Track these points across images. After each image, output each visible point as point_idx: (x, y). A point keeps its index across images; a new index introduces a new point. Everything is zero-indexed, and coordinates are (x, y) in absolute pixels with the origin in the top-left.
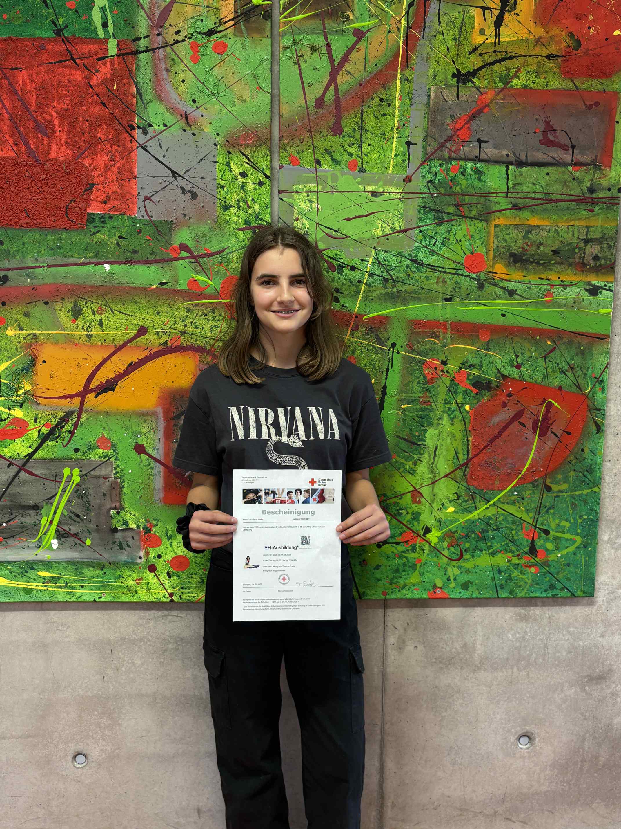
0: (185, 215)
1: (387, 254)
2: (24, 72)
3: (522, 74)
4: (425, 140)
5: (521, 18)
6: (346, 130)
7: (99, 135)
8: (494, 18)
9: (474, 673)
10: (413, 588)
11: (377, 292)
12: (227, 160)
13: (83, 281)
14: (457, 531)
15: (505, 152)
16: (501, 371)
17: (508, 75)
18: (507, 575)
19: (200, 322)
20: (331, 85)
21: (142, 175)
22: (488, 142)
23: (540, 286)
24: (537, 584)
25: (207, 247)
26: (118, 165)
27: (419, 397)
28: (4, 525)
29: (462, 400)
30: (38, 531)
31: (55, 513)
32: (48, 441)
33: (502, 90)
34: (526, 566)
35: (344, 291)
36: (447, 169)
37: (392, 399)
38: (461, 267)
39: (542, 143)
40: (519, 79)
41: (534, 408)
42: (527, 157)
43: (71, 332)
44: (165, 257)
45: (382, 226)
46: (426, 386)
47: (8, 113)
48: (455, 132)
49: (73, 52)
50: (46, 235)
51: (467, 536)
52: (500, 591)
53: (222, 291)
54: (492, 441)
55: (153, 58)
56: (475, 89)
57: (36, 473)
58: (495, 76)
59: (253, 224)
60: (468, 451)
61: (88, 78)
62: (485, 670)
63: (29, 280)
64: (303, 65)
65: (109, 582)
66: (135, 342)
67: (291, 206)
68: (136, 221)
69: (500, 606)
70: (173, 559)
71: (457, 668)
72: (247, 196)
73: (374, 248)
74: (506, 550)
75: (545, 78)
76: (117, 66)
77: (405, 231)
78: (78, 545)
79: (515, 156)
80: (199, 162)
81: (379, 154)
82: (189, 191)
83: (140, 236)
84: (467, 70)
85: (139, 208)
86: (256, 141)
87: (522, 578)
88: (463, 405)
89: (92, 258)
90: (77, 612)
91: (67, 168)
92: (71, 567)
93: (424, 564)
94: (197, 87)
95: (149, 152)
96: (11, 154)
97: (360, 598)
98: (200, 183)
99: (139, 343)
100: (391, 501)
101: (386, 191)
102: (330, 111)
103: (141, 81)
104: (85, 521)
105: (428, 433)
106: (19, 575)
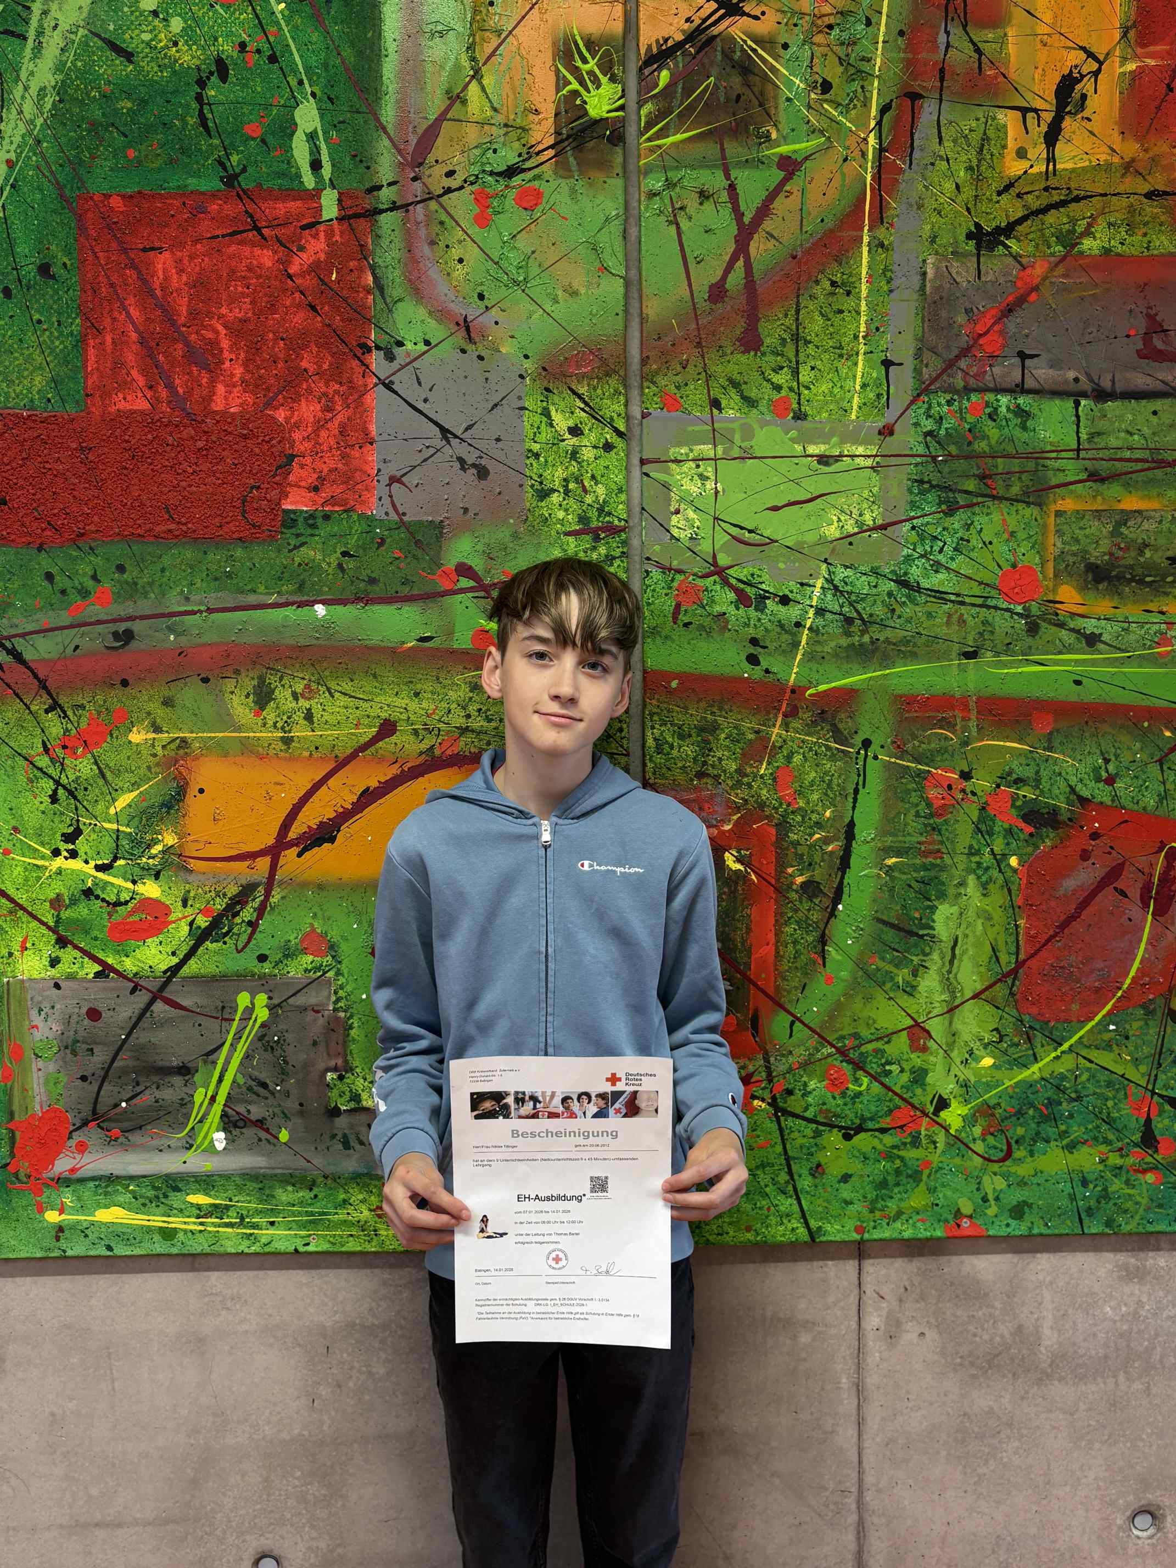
0: (466, 510)
1: (849, 572)
2: (167, 255)
3: (1100, 229)
4: (918, 355)
5: (1095, 126)
6: (768, 341)
7: (304, 364)
8: (1044, 128)
9: (1039, 1385)
10: (916, 1218)
11: (833, 644)
12: (545, 404)
13: (275, 638)
14: (999, 1104)
15: (1071, 375)
16: (1078, 789)
17: (1073, 231)
18: (1099, 1188)
20: (738, 260)
21: (385, 436)
22: (1038, 356)
23: (1147, 626)
24: (1160, 1206)
25: (508, 569)
26: (339, 418)
27: (919, 843)
28: (124, 1105)
29: (1002, 846)
30: (188, 1116)
31: (220, 1080)
32: (208, 943)
33: (1063, 259)
34: (1138, 1171)
35: (767, 644)
36: (961, 410)
37: (866, 848)
38: (994, 593)
39: (1141, 355)
40: (1095, 238)
41: (1142, 861)
42: (1113, 381)
43: (252, 735)
44: (429, 589)
45: (839, 520)
46: (931, 821)
47: (137, 330)
48: (976, 340)
49: (257, 216)
50: (205, 553)
51: (1019, 1114)
52: (1086, 1221)
54: (1063, 926)
55: (405, 221)
56: (1011, 259)
57: (185, 1003)
58: (1047, 233)
59: (594, 524)
60: (1018, 946)
61: (286, 263)
62: (1061, 1379)
63: (172, 637)
64: (684, 225)
65: (324, 1214)
66: (372, 749)
67: (666, 487)
68: (375, 523)
69: (1087, 1251)
71: (1004, 1376)
72: (583, 471)
73: (826, 561)
74: (1096, 1139)
75: (1145, 235)
76: (337, 238)
77: (883, 527)
78: (264, 1142)
79: (1091, 380)
80: (492, 409)
81: (831, 385)
82: (474, 465)
83: (382, 550)
84: (994, 225)
85: (380, 499)
86: (598, 368)
87: (1129, 1195)
88: (1005, 856)
89: (291, 593)
90: (261, 1273)
91: (244, 426)
92: (251, 1185)
93: (936, 1172)
94: (488, 271)
95: (396, 393)
96: (142, 405)
97: (813, 1240)
98: (494, 449)
99: (381, 752)
100: (870, 1047)
101: (846, 453)
102: (736, 307)
103: (382, 264)
104: (277, 1095)
105: (938, 912)
106: (151, 1202)
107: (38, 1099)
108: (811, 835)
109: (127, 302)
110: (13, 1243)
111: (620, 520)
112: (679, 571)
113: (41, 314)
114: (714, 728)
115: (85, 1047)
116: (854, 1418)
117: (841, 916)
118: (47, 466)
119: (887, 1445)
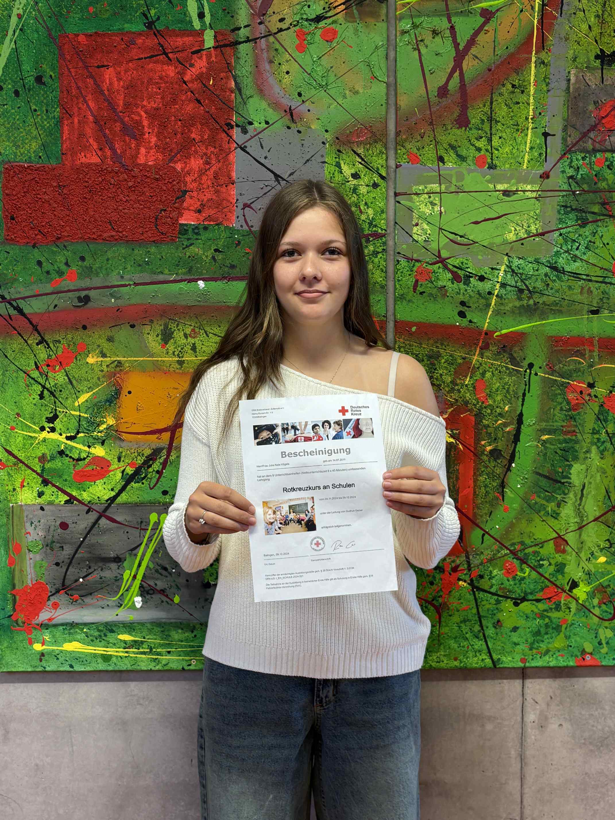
1: (521, 261)
2: (111, 69)
4: (565, 129)
6: (473, 121)
7: (193, 136)
10: (557, 654)
11: (511, 305)
12: (337, 160)
13: (174, 301)
14: (609, 586)
20: (455, 71)
21: (241, 180)
26: (214, 169)
27: (562, 426)
28: (81, 580)
30: (119, 587)
31: (139, 565)
32: (133, 483)
35: (471, 305)
36: (590, 163)
37: (530, 429)
38: (610, 274)
43: (160, 359)
45: (515, 230)
46: (570, 413)
47: (93, 115)
48: (600, 121)
49: (165, 46)
50: (133, 250)
55: (254, 48)
57: (119, 519)
59: (367, 232)
61: (182, 74)
63: (113, 300)
64: (423, 50)
67: (410, 209)
68: (235, 232)
71: (611, 751)
72: (360, 200)
73: (507, 254)
76: (214, 59)
77: (542, 234)
78: (165, 603)
80: (306, 163)
81: (511, 147)
83: (238, 248)
85: (238, 217)
86: (370, 138)
88: (614, 434)
89: (184, 274)
90: (161, 683)
91: (157, 173)
92: (157, 629)
93: (570, 626)
94: (304, 79)
95: (248, 153)
96: (95, 160)
97: (495, 666)
100: (530, 550)
101: (520, 189)
102: (454, 101)
103: (240, 75)
104: (173, 575)
105: (573, 468)
106: (97, 639)
107: (29, 577)
108: (496, 421)
109: (87, 98)
110: (15, 662)
111: (382, 229)
112: (418, 261)
113: (36, 106)
114: (438, 356)
115: (58, 545)
116: (519, 775)
117: (514, 471)
118: (38, 196)
119: (539, 791)
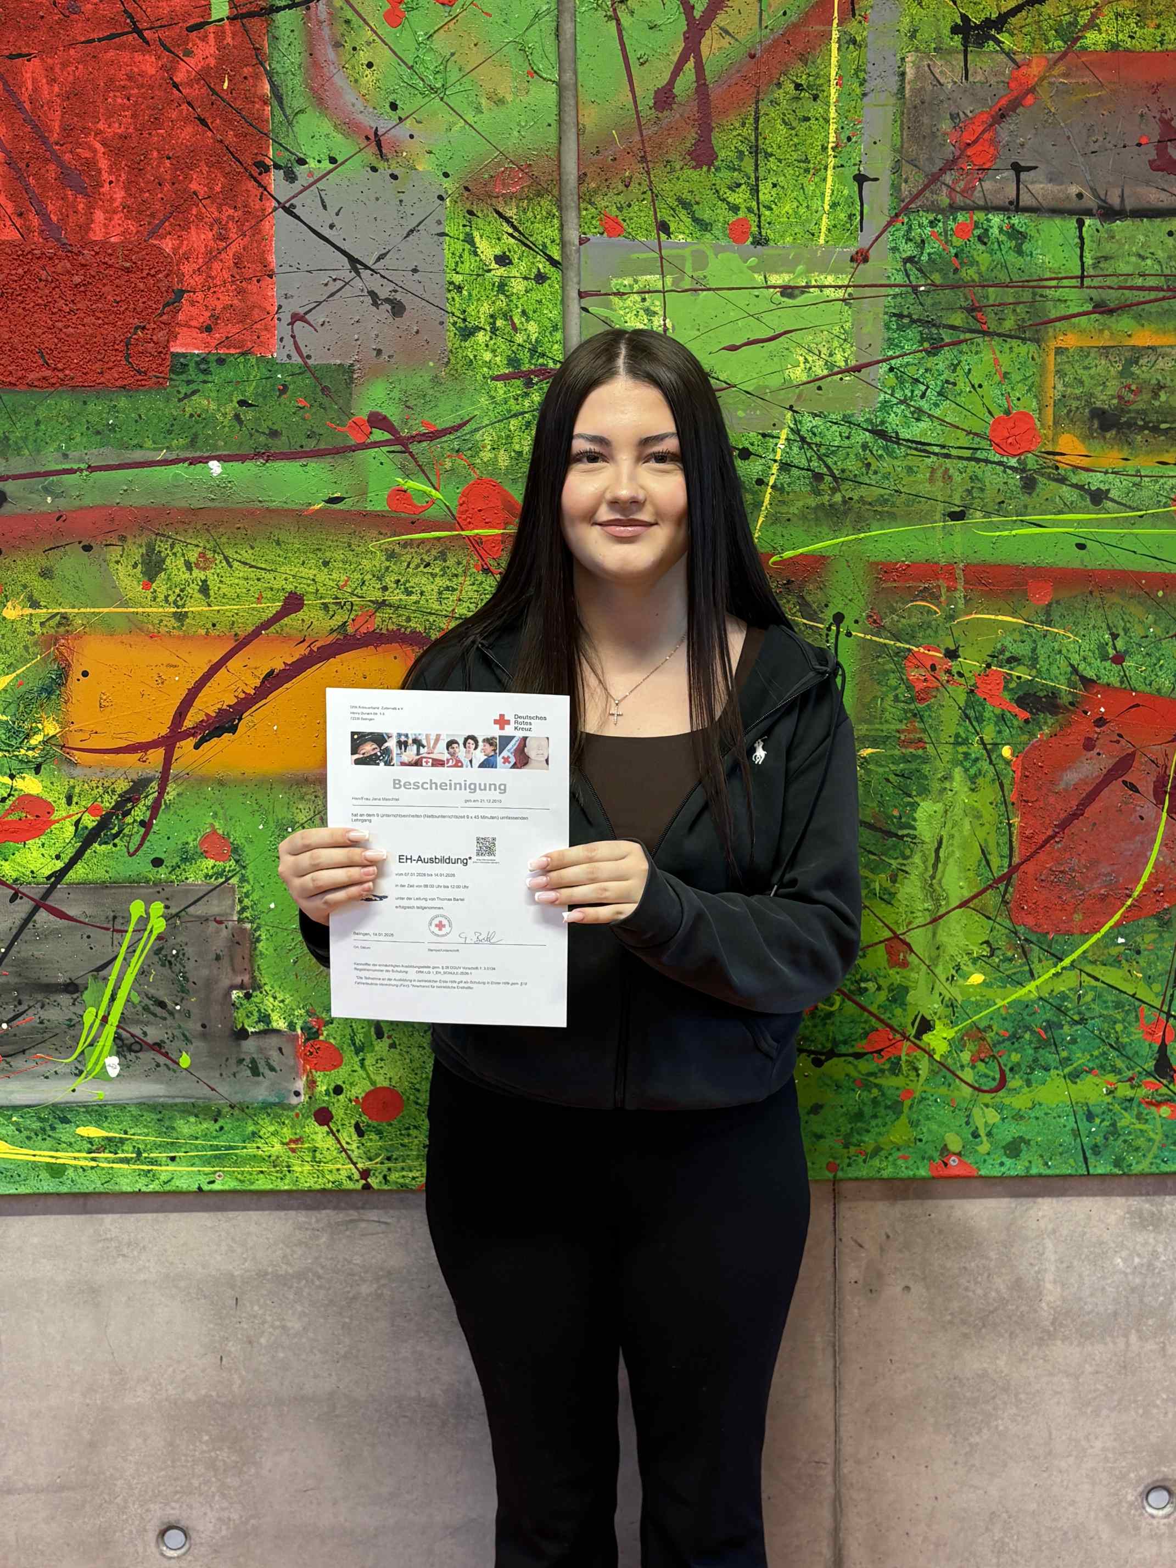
0: (379, 352)
1: (817, 421)
2: (36, 61)
3: (1107, 19)
4: (896, 169)
6: (722, 154)
7: (194, 186)
9: (1040, 1346)
10: (896, 1154)
11: (801, 504)
12: (468, 229)
13: (163, 500)
14: (990, 1027)
15: (1074, 190)
16: (1080, 668)
17: (1074, 24)
18: (1106, 1123)
19: (416, 580)
20: (688, 60)
21: (286, 268)
22: (1035, 168)
23: (1162, 481)
25: (427, 419)
26: (234, 248)
27: (898, 731)
28: (4, 1026)
29: (994, 735)
30: (76, 1039)
31: (113, 998)
32: (96, 845)
33: (1064, 55)
34: (1150, 1103)
36: (946, 231)
38: (985, 444)
39: (1155, 166)
40: (1100, 31)
41: (1155, 750)
42: (1122, 197)
43: (140, 610)
44: (339, 443)
45: (806, 361)
46: (912, 707)
48: (962, 152)
49: (138, 15)
50: (85, 403)
51: (1014, 1038)
52: (1092, 1160)
53: (462, 513)
54: (1064, 825)
55: (306, 19)
56: (1003, 56)
57: (71, 913)
58: (1045, 25)
59: (526, 367)
60: (1011, 848)
61: (170, 70)
62: (1065, 1339)
63: (49, 500)
64: (625, 20)
65: (231, 1148)
66: (276, 627)
68: (276, 367)
69: (1094, 1195)
70: (368, 1094)
71: (1000, 1335)
72: (512, 306)
73: (791, 408)
74: (1102, 1067)
75: (1158, 26)
76: (229, 40)
77: (857, 369)
78: (163, 1068)
79: (1099, 197)
80: (408, 235)
81: (795, 204)
82: (387, 300)
83: (284, 398)
84: (983, 17)
86: (529, 187)
87: (1141, 1131)
88: (995, 745)
89: (182, 449)
90: (161, 1216)
91: (127, 258)
92: (149, 1116)
93: (920, 1102)
94: (401, 76)
95: (298, 218)
96: (10, 234)
98: (410, 281)
99: (286, 629)
101: (813, 283)
102: (686, 115)
103: (280, 70)
104: (177, 1016)
105: (920, 810)
106: (37, 1135)
116: (830, 1381)
119: (868, 1411)
